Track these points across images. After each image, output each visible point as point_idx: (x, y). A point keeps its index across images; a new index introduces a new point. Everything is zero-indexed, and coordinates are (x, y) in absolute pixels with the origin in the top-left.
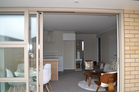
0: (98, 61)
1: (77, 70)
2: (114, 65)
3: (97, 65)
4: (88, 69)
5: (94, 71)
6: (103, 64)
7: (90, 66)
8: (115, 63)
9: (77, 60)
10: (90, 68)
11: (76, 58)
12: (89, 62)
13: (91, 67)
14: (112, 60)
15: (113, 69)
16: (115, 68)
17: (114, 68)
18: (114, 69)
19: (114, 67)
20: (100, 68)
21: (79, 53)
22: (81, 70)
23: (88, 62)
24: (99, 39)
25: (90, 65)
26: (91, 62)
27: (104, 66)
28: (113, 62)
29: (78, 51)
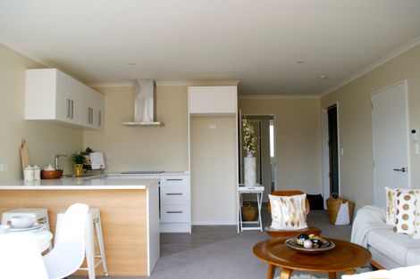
0: (326, 195)
1: (242, 229)
2: (402, 212)
3: (325, 207)
4: (284, 228)
5: (307, 244)
6: (347, 204)
7: (294, 214)
8: (403, 202)
9: (245, 189)
10: (293, 225)
11: (241, 181)
12: (287, 198)
13: (298, 217)
14: (387, 189)
15: (395, 229)
16: (405, 227)
17: (399, 226)
18: (400, 230)
19: (402, 222)
20: (335, 221)
21: (250, 163)
22: (261, 228)
23: (284, 198)
24: (332, 113)
25: (293, 210)
26: (295, 197)
27: (352, 216)
28: (395, 197)
29: (250, 155)
